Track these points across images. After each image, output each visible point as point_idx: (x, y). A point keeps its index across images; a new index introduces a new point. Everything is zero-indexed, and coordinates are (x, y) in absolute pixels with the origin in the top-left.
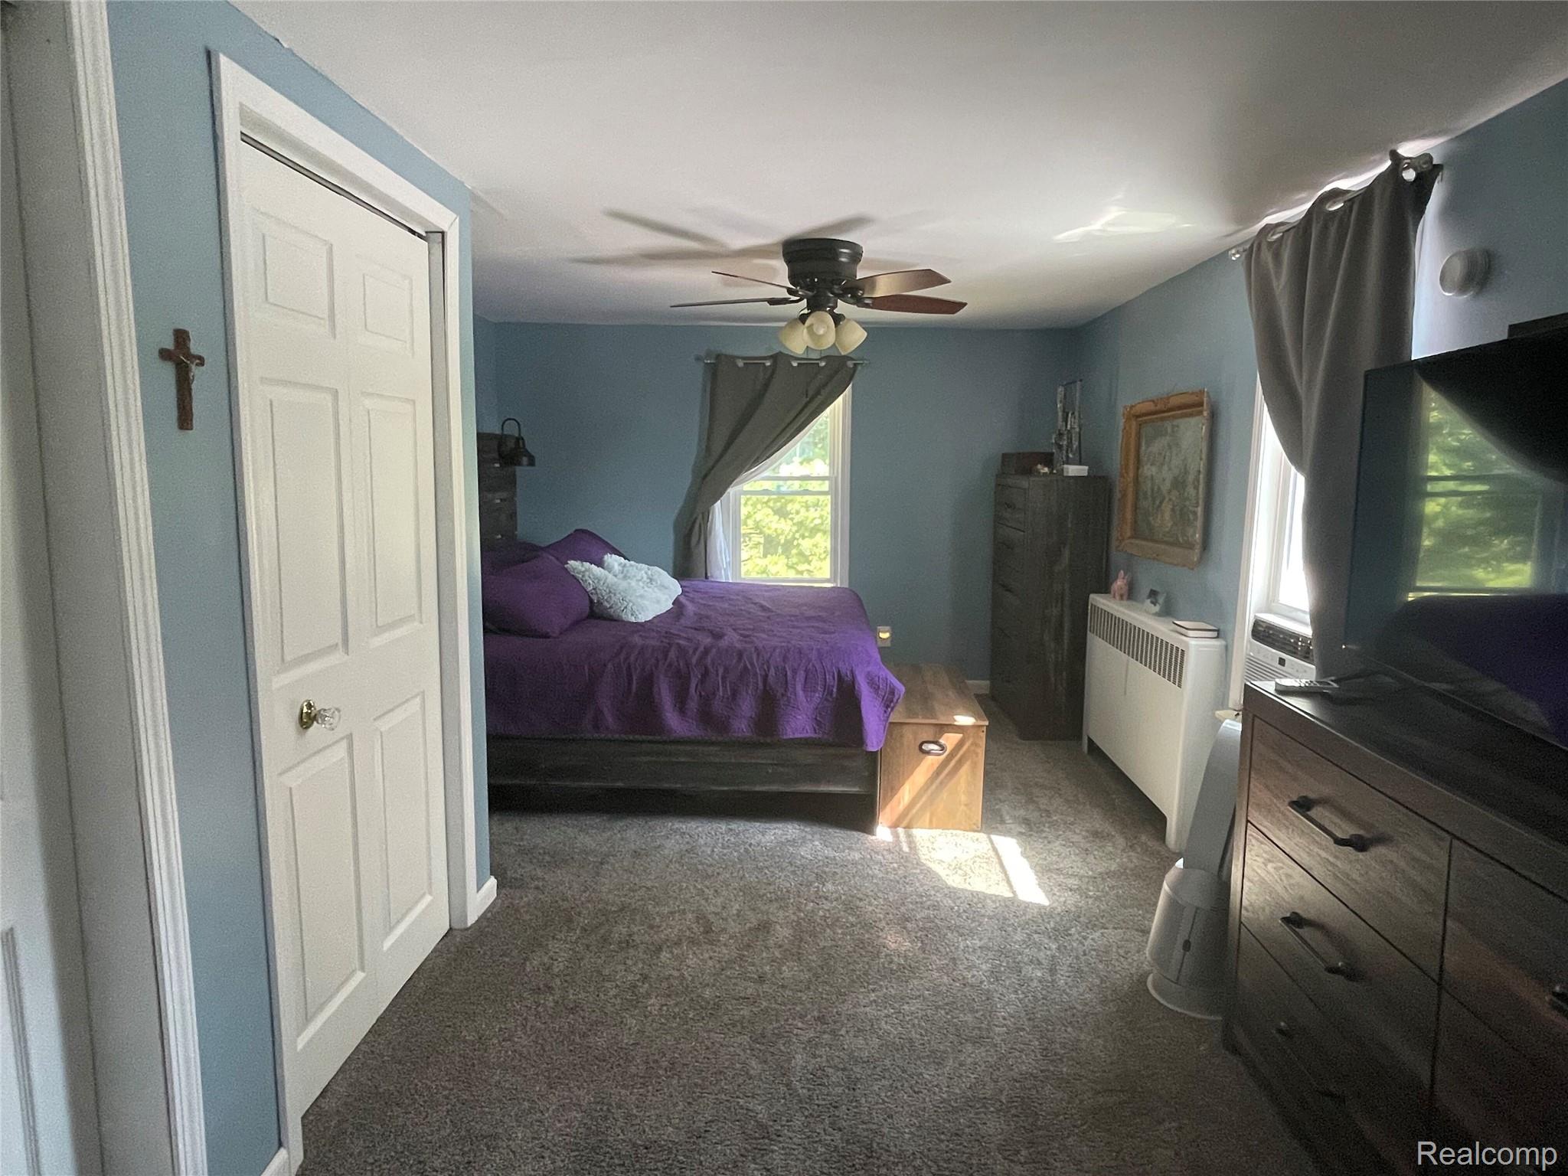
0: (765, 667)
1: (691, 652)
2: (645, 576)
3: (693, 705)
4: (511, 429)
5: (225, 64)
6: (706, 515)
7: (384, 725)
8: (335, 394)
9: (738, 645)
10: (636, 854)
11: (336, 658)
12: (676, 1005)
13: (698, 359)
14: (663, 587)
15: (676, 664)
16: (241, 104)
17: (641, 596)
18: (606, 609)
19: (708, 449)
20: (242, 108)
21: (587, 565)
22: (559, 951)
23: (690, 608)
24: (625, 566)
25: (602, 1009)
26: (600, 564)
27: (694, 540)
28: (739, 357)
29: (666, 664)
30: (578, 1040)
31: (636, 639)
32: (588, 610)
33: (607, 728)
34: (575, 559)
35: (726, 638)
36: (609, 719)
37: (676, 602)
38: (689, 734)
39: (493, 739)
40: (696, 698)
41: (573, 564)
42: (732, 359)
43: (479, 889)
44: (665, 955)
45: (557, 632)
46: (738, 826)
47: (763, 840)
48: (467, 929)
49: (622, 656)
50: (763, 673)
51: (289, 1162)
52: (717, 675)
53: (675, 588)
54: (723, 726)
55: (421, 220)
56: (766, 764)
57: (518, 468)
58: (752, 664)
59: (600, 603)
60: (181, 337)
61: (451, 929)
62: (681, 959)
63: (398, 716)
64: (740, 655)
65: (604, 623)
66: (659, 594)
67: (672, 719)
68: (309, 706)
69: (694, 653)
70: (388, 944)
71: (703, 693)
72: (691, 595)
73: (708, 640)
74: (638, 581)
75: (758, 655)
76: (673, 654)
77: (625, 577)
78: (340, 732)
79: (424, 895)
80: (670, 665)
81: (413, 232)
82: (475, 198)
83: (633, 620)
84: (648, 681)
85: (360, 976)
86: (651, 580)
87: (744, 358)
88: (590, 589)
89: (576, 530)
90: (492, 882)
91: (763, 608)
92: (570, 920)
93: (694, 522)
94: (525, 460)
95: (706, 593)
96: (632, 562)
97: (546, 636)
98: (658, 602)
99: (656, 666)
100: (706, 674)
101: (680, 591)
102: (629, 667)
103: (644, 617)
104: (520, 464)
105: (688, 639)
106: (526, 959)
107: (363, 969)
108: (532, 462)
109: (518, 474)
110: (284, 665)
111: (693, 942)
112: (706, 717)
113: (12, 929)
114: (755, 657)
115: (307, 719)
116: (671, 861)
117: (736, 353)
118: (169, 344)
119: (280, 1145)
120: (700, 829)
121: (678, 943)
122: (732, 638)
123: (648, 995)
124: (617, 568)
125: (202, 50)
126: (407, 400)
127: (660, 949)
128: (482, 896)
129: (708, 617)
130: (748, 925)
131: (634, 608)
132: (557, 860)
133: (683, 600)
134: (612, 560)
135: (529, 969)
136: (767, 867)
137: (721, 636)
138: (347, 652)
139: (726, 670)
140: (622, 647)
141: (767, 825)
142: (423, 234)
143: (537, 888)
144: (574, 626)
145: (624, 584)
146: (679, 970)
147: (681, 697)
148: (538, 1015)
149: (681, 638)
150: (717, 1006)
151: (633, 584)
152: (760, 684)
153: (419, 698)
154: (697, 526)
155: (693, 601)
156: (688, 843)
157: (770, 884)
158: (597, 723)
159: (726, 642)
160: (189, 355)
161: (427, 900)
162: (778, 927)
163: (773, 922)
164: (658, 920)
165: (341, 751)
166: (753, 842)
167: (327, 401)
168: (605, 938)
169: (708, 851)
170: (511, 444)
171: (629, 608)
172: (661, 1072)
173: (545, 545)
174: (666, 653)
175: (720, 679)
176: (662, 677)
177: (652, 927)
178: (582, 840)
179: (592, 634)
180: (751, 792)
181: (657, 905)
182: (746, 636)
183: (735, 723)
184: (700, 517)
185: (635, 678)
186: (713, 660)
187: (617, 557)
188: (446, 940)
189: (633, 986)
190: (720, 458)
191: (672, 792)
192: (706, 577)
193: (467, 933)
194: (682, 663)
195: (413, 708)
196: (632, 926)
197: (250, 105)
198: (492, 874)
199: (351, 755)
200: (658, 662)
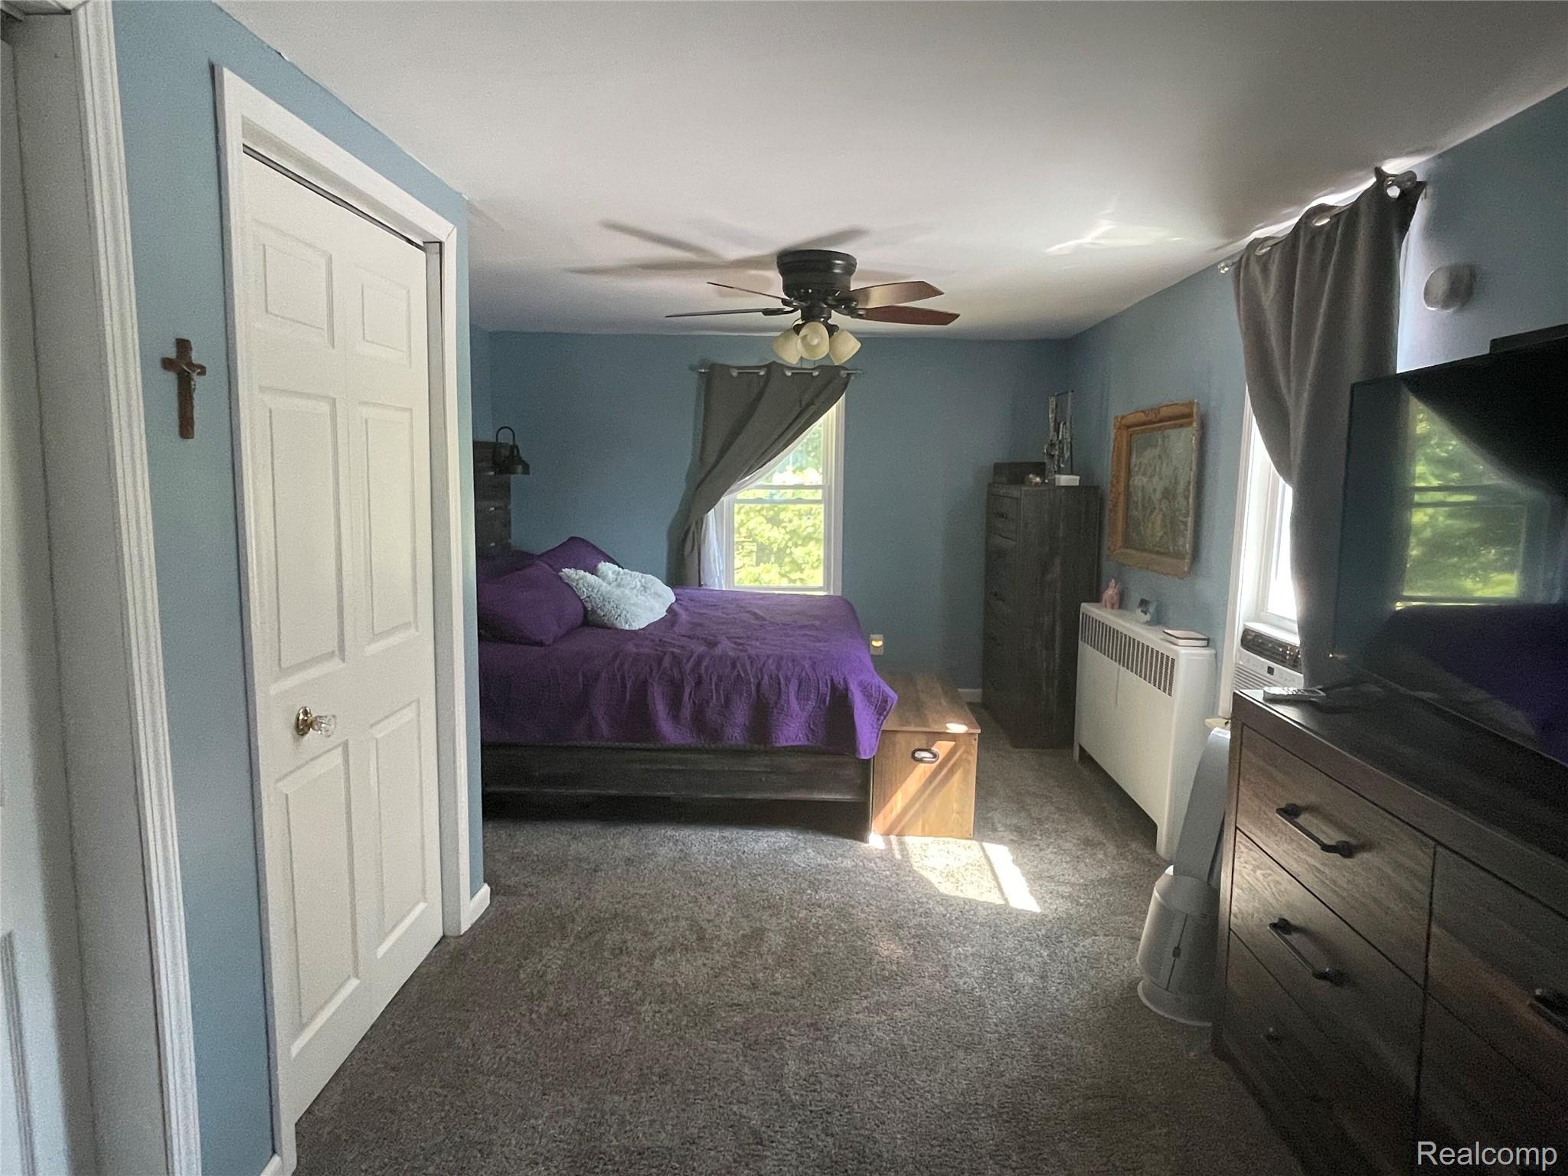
0: (759, 675)
1: (685, 660)
2: (639, 585)
3: (686, 712)
4: (505, 438)
5: (228, 77)
6: (700, 523)
7: (380, 733)
8: (333, 402)
9: (733, 654)
10: (630, 861)
11: (334, 665)
12: (670, 1011)
13: (692, 368)
14: (657, 595)
15: (670, 672)
16: (243, 117)
17: (634, 604)
18: (601, 616)
19: (702, 457)
20: (244, 120)
21: (582, 572)
22: (553, 958)
23: (684, 616)
24: (618, 573)
25: (595, 1016)
26: (594, 571)
27: (687, 551)
28: (732, 367)
29: (660, 672)
30: (571, 1046)
31: (631, 648)
32: (582, 618)
33: (602, 737)
34: (576, 568)
35: (719, 646)
36: (604, 726)
37: (670, 610)
38: (683, 742)
39: (487, 746)
40: (690, 705)
41: (567, 572)
42: (726, 368)
43: (473, 895)
44: (657, 963)
45: (552, 640)
46: (730, 833)
47: (756, 848)
48: (461, 937)
49: (616, 665)
50: (757, 681)
51: (283, 1169)
52: (711, 682)
53: (669, 596)
54: (716, 734)
55: (421, 232)
56: (759, 772)
57: (512, 477)
58: (746, 672)
59: (594, 612)
60: (183, 345)
61: (444, 937)
62: (675, 965)
63: (393, 723)
64: (734, 662)
65: (600, 630)
66: (652, 602)
67: (669, 731)
68: (306, 713)
69: (688, 661)
70: (382, 951)
71: (697, 701)
72: (685, 603)
73: (702, 649)
74: (632, 589)
75: (752, 663)
76: (667, 662)
77: (619, 586)
78: (335, 740)
79: (417, 903)
80: (664, 673)
81: (409, 241)
82: (470, 207)
83: (627, 627)
84: (642, 689)
85: (354, 982)
86: (645, 588)
87: (737, 368)
88: (584, 596)
89: (569, 539)
90: (486, 889)
91: (756, 616)
92: (563, 927)
93: (688, 530)
94: (520, 468)
95: (699, 601)
96: (626, 570)
97: (541, 644)
98: (652, 610)
99: (650, 674)
100: (699, 682)
101: (673, 599)
102: (623, 674)
103: (638, 624)
104: (514, 473)
105: (682, 647)
106: (520, 966)
107: (356, 975)
108: (526, 470)
109: (512, 481)
110: (283, 671)
111: (686, 949)
112: (699, 723)
114: (748, 665)
115: (303, 726)
116: (664, 868)
117: (730, 362)
118: (172, 353)
119: (274, 1152)
120: (693, 836)
121: (672, 950)
122: (725, 646)
123: (641, 1002)
124: (611, 576)
125: (206, 64)
126: (404, 409)
127: (653, 956)
128: (475, 904)
129: (701, 625)
130: (741, 932)
131: (628, 615)
132: (554, 866)
133: (676, 607)
134: (606, 567)
135: (522, 976)
136: (760, 875)
137: (712, 644)
138: (343, 660)
139: (720, 678)
140: (615, 657)
141: (760, 833)
142: (422, 244)
143: (531, 895)
144: (569, 633)
145: (618, 592)
146: (672, 977)
147: (675, 706)
148: (532, 1021)
149: (674, 646)
150: (711, 1013)
151: (627, 592)
152: (754, 692)
153: (414, 705)
154: (691, 534)
155: (686, 609)
156: (681, 851)
157: (763, 892)
158: (591, 731)
159: (718, 651)
160: (190, 364)
161: (422, 906)
162: (771, 934)
163: (766, 929)
164: (651, 927)
165: (337, 758)
166: (746, 849)
167: (325, 408)
168: (599, 945)
169: (701, 858)
170: (505, 452)
171: (623, 615)
172: (654, 1078)
173: (538, 554)
174: (660, 661)
175: (713, 686)
176: (655, 685)
177: (645, 934)
178: (575, 848)
179: (586, 641)
180: (744, 800)
181: (651, 912)
182: (740, 644)
183: (728, 731)
184: (693, 527)
185: (629, 685)
186: (707, 668)
187: (610, 565)
188: (439, 947)
189: (626, 993)
190: (714, 467)
191: (665, 799)
192: (700, 585)
193: (461, 941)
194: (676, 671)
195: (409, 714)
196: (626, 933)
197: (252, 117)
198: (485, 881)
199: (346, 761)
200: (652, 670)
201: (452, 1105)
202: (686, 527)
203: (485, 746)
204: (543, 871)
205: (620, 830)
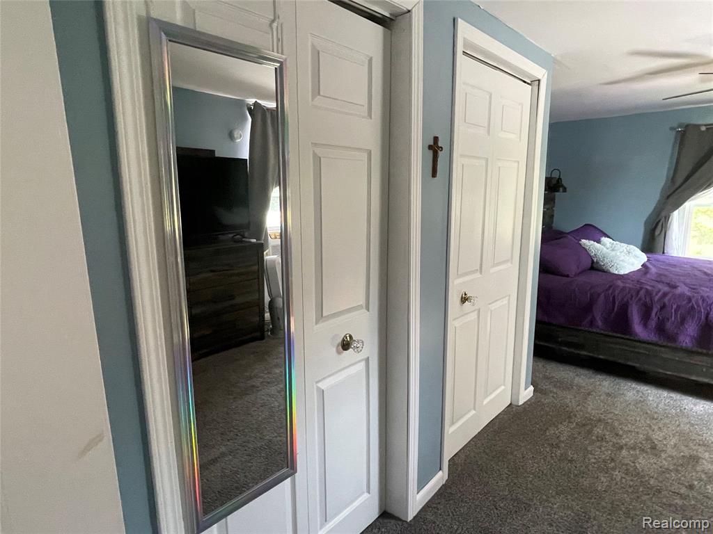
0: (708, 309)
1: (654, 294)
2: (625, 250)
3: (653, 323)
4: (555, 175)
5: (460, 22)
6: (667, 218)
7: (493, 307)
8: (487, 160)
9: (689, 294)
10: (608, 395)
11: (478, 275)
12: (632, 480)
13: (672, 129)
14: (636, 256)
15: (644, 299)
16: (464, 38)
17: (622, 261)
18: (600, 265)
19: (673, 180)
20: (465, 39)
21: (592, 242)
22: (564, 430)
23: (653, 270)
24: (613, 244)
25: (586, 467)
26: (599, 242)
27: (657, 233)
28: (702, 125)
29: (638, 298)
30: (572, 477)
31: (619, 283)
32: (590, 265)
33: (598, 327)
34: (586, 239)
35: (679, 288)
36: (600, 323)
37: (644, 265)
38: (648, 338)
39: (538, 322)
40: (656, 319)
41: (583, 241)
42: (698, 126)
43: (526, 389)
44: (624, 452)
45: (574, 274)
46: (676, 396)
47: (694, 408)
48: (519, 406)
49: (610, 292)
50: (706, 312)
51: (443, 477)
52: (672, 308)
53: (643, 258)
54: (672, 338)
55: (529, 76)
56: (703, 366)
57: (557, 194)
58: (698, 306)
59: (597, 262)
60: (436, 139)
61: (511, 404)
62: (636, 457)
63: (498, 304)
64: (690, 300)
65: (600, 273)
66: (633, 260)
67: (638, 328)
68: (465, 294)
69: (656, 295)
70: (485, 402)
71: (660, 318)
72: (653, 262)
73: (666, 289)
74: (621, 252)
75: (703, 300)
76: (642, 293)
77: (613, 250)
78: (476, 307)
79: (501, 386)
80: (640, 299)
81: (525, 82)
83: (616, 272)
84: (624, 308)
85: (473, 412)
86: (629, 253)
87: (705, 125)
88: (592, 254)
89: (585, 225)
90: (532, 388)
91: (706, 274)
92: (570, 417)
93: (659, 221)
94: (561, 189)
95: (664, 262)
96: (617, 242)
97: (568, 276)
98: (633, 264)
99: (631, 299)
100: (663, 307)
101: (646, 259)
102: (614, 297)
103: (622, 272)
104: (558, 191)
105: (653, 287)
106: (547, 429)
107: (475, 409)
108: (565, 190)
109: (556, 196)
110: (459, 276)
111: (643, 450)
112: (661, 329)
113: (368, 358)
114: (701, 303)
115: (464, 299)
116: (630, 404)
117: (700, 122)
118: (431, 143)
119: (440, 469)
120: (649, 392)
121: (634, 448)
122: (682, 289)
123: (614, 469)
124: (608, 245)
125: (452, 18)
126: (515, 161)
127: (621, 448)
128: (526, 394)
129: (665, 276)
130: (682, 454)
131: (618, 266)
132: (567, 387)
133: (648, 264)
134: (604, 240)
135: (548, 434)
136: (697, 425)
137: (675, 287)
138: (481, 274)
139: (678, 307)
140: (610, 287)
141: (698, 401)
142: (529, 82)
143: (553, 397)
144: (583, 272)
145: (613, 253)
146: (633, 462)
147: (646, 317)
148: (552, 457)
149: (648, 285)
150: (659, 491)
151: (618, 254)
152: (703, 318)
153: (507, 298)
154: (660, 224)
155: (654, 266)
156: (641, 397)
157: (699, 435)
158: (592, 323)
159: (679, 291)
160: (438, 147)
161: (503, 387)
162: (704, 461)
163: (700, 458)
164: (621, 432)
165: (474, 315)
166: (686, 407)
167: (484, 162)
168: (590, 432)
169: (655, 405)
170: (554, 182)
171: (615, 266)
172: (620, 512)
173: (567, 232)
174: (638, 292)
175: (673, 311)
176: (634, 305)
177: (617, 435)
178: (578, 380)
179: (594, 278)
180: (689, 379)
181: (620, 424)
182: (694, 289)
183: (681, 338)
184: (663, 219)
185: (617, 303)
186: (669, 300)
187: (608, 239)
188: (509, 408)
189: (604, 461)
190: (680, 187)
191: (633, 367)
192: (663, 253)
193: (518, 408)
194: (648, 300)
195: (505, 301)
196: (605, 431)
197: (468, 38)
198: (532, 384)
199: (479, 317)
200: (632, 297)
201: (512, 480)
202: (657, 221)
203: (537, 322)
204: (560, 387)
205: (604, 377)
